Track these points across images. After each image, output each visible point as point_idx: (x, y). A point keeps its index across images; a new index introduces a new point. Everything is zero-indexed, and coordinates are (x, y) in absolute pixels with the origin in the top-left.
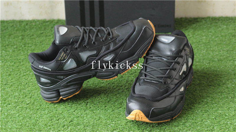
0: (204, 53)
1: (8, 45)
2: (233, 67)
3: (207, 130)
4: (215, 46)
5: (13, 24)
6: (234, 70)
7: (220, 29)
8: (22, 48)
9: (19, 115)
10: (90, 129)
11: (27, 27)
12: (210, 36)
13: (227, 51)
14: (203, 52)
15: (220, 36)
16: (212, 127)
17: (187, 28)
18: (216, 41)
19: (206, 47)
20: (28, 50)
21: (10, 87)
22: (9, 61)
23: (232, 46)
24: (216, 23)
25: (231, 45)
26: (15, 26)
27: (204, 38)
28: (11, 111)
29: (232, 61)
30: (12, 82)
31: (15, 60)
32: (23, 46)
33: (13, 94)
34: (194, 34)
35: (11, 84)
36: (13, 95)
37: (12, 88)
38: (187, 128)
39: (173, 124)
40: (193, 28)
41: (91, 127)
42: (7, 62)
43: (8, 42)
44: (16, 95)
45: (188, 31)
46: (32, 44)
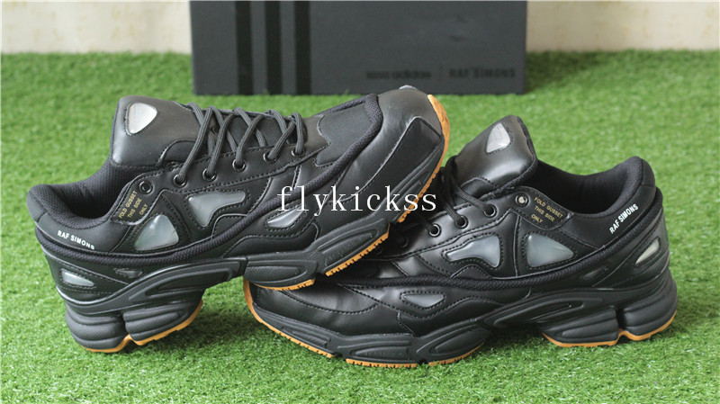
0: (615, 152)
1: (13, 125)
2: (705, 192)
3: (626, 373)
4: (650, 132)
5: (28, 64)
6: (707, 202)
7: (665, 85)
8: (58, 133)
9: (44, 322)
10: (263, 365)
11: (72, 73)
12: (634, 105)
13: (688, 147)
14: (612, 149)
15: (663, 104)
16: (640, 362)
17: (564, 81)
18: (652, 118)
19: (620, 135)
20: (73, 140)
21: (16, 245)
22: (15, 169)
23: (702, 133)
24: (653, 67)
25: (698, 132)
26: (35, 69)
27: (617, 109)
28: (20, 312)
29: (700, 177)
30: (23, 229)
31: (34, 166)
32: (59, 127)
33: (27, 263)
34: (586, 98)
35: (20, 235)
36: (27, 267)
37: (24, 247)
38: (563, 365)
39: (520, 354)
40: (581, 82)
41: (266, 361)
42: (9, 172)
43: (15, 117)
44: (35, 266)
45: (566, 89)
46: (89, 121)
